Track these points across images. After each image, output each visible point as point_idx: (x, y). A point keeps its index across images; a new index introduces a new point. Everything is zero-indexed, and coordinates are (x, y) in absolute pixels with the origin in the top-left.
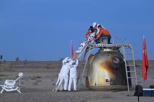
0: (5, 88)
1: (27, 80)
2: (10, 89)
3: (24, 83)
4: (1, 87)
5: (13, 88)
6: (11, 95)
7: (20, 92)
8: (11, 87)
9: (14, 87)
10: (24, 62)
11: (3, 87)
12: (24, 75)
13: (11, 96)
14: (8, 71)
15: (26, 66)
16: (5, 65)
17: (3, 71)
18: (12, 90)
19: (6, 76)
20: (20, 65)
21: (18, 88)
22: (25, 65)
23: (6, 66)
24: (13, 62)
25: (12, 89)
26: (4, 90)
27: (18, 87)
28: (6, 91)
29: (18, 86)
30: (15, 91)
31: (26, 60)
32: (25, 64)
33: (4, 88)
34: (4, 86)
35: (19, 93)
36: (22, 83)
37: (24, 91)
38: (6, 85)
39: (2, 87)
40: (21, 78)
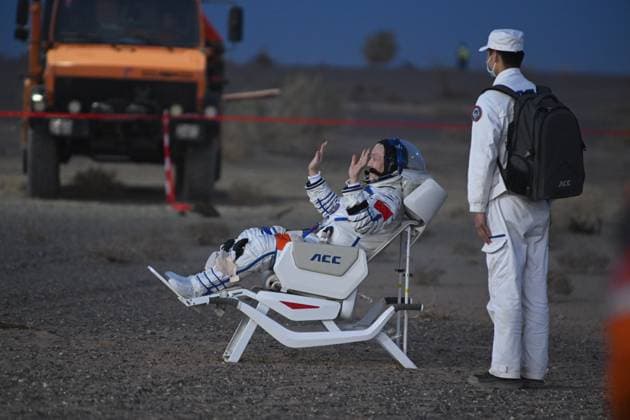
0: (273, 314)
2: (317, 326)
3: (442, 272)
4: (234, 303)
5: (340, 321)
6: (324, 387)
7: (407, 363)
8: (327, 311)
9: (348, 308)
11: (253, 303)
12: (444, 199)
13: (322, 394)
16: (268, 103)
17: (249, 154)
18: (335, 336)
19: (274, 200)
20: (408, 109)
21: (389, 326)
23: (274, 108)
25: (332, 326)
26: (259, 330)
27: (392, 308)
28: (274, 344)
29: (390, 301)
31: (463, 63)
33: (257, 318)
34: (262, 296)
35: (396, 362)
36: (421, 279)
37: (440, 351)
38: (278, 289)
39: (244, 307)
40: (421, 230)
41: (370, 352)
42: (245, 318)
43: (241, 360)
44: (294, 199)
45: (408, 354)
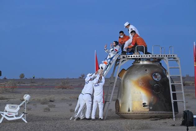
0: (6, 115)
1: (36, 105)
2: (13, 117)
3: (31, 108)
5: (16, 116)
6: (14, 126)
7: (26, 122)
8: (14, 115)
9: (17, 114)
10: (31, 79)
11: (3, 114)
12: (31, 98)
13: (14, 127)
14: (9, 92)
15: (34, 85)
16: (6, 85)
17: (3, 92)
18: (15, 118)
19: (7, 99)
20: (26, 85)
21: (23, 116)
22: (33, 84)
23: (7, 85)
24: (16, 80)
25: (15, 117)
26: (4, 118)
27: (23, 114)
28: (7, 120)
29: (23, 113)
30: (19, 120)
31: (34, 78)
32: (32, 83)
33: (4, 116)
34: (4, 113)
36: (28, 109)
37: (31, 120)
38: (7, 112)
39: (2, 115)
40: (27, 102)
41: (20, 120)
42: (2, 116)
43: (2, 123)
44: (10, 99)
45: (26, 120)
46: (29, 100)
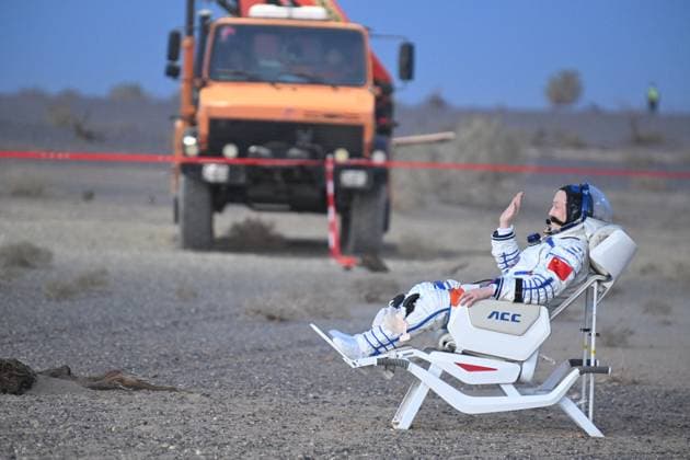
0: (446, 377)
1: (666, 310)
2: (495, 389)
3: (632, 333)
4: (404, 365)
5: (519, 384)
7: (593, 431)
8: (505, 375)
9: (528, 371)
10: (633, 119)
11: (425, 365)
14: (467, 203)
15: (651, 163)
16: (441, 148)
17: (421, 204)
18: (514, 401)
19: (447, 254)
20: (594, 155)
21: (574, 389)
22: (643, 153)
23: (448, 154)
24: (524, 117)
25: (511, 390)
26: (432, 394)
27: (576, 371)
28: (448, 410)
29: (575, 363)
30: (540, 416)
31: (653, 104)
32: (639, 141)
33: (429, 381)
34: (435, 358)
35: (580, 430)
36: (609, 340)
37: (629, 419)
38: (452, 350)
39: (414, 369)
40: (608, 285)
41: (552, 420)
42: (416, 381)
43: (411, 427)
44: (470, 253)
45: (594, 421)
46: (624, 271)
